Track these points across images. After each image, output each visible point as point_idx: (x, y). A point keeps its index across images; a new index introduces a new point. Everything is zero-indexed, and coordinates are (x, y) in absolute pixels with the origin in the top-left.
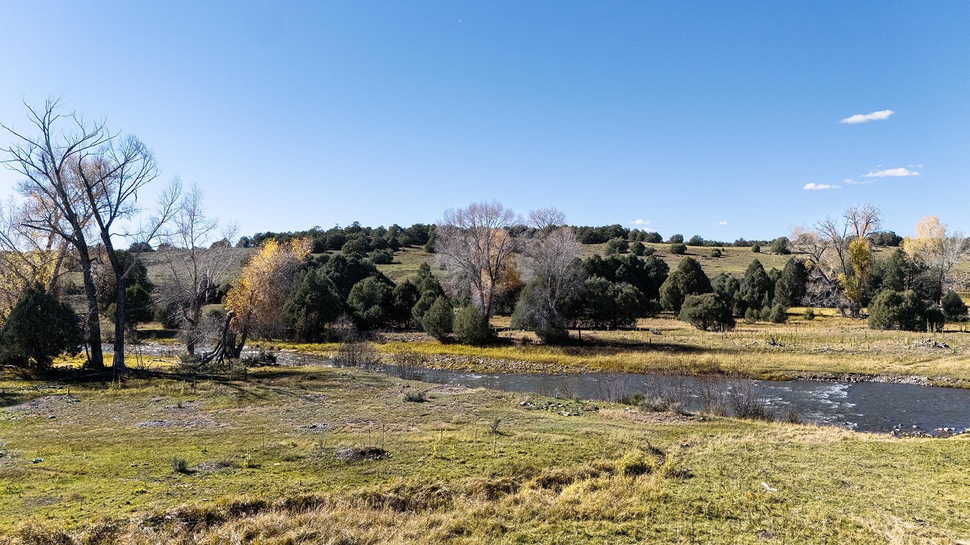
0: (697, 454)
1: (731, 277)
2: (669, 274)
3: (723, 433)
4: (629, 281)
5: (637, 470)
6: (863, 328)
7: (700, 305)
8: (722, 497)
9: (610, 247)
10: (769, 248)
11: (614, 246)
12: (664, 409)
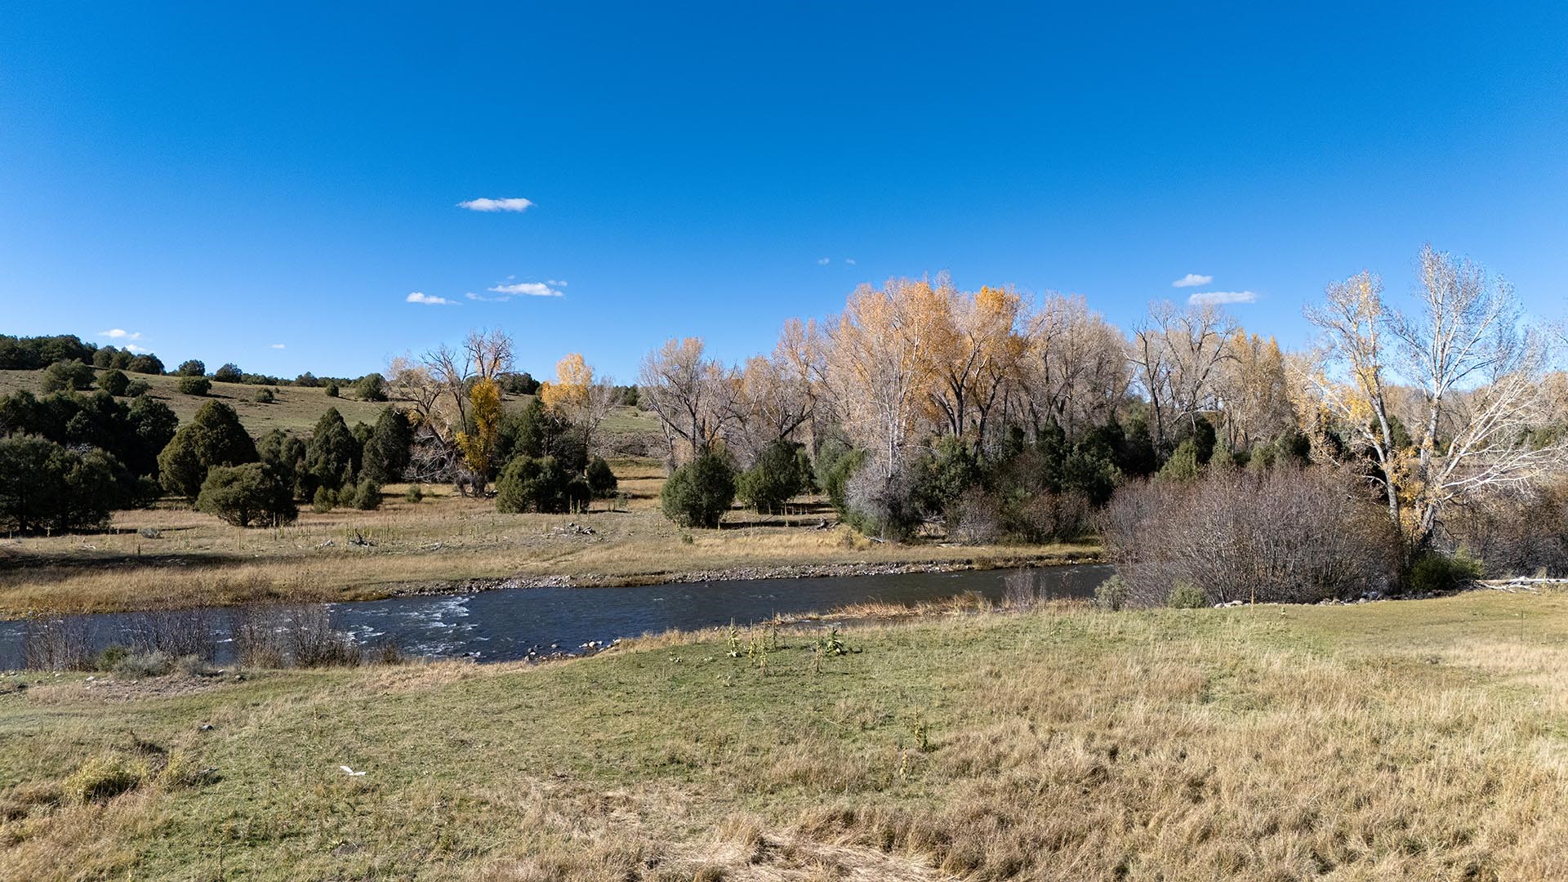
0: (228, 740)
1: (290, 436)
2: (177, 430)
3: (275, 696)
4: (95, 442)
5: (110, 788)
6: (490, 512)
7: (235, 483)
8: (274, 804)
9: (53, 377)
10: (354, 391)
11: (64, 376)
12: (167, 669)
